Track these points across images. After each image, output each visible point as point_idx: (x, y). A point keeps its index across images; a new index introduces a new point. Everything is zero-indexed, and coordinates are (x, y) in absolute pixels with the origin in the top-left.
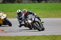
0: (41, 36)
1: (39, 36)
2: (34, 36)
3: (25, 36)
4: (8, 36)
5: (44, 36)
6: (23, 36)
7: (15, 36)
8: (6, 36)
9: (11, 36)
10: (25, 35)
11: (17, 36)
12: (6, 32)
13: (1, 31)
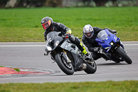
0: (104, 83)
1: (100, 83)
2: (88, 83)
3: (68, 83)
4: (29, 82)
5: (110, 82)
6: (62, 84)
7: (46, 84)
8: (25, 82)
9: (35, 82)
11: (49, 83)
12: (25, 74)
13: (13, 71)
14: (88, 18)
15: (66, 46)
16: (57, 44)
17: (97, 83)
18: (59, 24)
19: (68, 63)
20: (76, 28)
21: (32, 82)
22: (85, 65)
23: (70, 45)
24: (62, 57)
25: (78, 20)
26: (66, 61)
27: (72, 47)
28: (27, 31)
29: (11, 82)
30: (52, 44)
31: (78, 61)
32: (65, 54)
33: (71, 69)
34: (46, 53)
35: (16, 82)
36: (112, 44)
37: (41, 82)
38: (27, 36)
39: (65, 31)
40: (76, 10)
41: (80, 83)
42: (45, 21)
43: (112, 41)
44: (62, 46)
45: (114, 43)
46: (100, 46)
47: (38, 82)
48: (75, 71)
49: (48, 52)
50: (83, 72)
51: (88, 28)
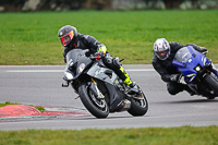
0: (179, 130)
1: (172, 129)
2: (152, 130)
3: (120, 130)
4: (59, 128)
5: (188, 128)
6: (112, 131)
7: (86, 131)
8: (53, 129)
9: (69, 128)
10: (119, 127)
11: (91, 130)
12: (52, 115)
13: (34, 110)
14: (154, 26)
15: (97, 71)
16: (81, 69)
17: (166, 130)
18: (86, 37)
19: (99, 100)
20: (134, 44)
21: (64, 128)
22: (128, 102)
23: (103, 70)
24: (89, 89)
25: (136, 30)
26: (96, 96)
27: (106, 73)
28: (56, 48)
29: (31, 128)
30: (73, 69)
31: (116, 95)
32: (94, 86)
33: (104, 109)
34: (65, 83)
35: (38, 128)
36: (198, 69)
37: (79, 128)
38: (56, 56)
39: (96, 48)
40: (134, 15)
41: (141, 130)
42: (65, 32)
43: (199, 65)
44: (89, 73)
45: (201, 68)
46: (180, 73)
47: (73, 128)
48: (111, 111)
49: (69, 81)
50: (126, 113)
51: (161, 44)
